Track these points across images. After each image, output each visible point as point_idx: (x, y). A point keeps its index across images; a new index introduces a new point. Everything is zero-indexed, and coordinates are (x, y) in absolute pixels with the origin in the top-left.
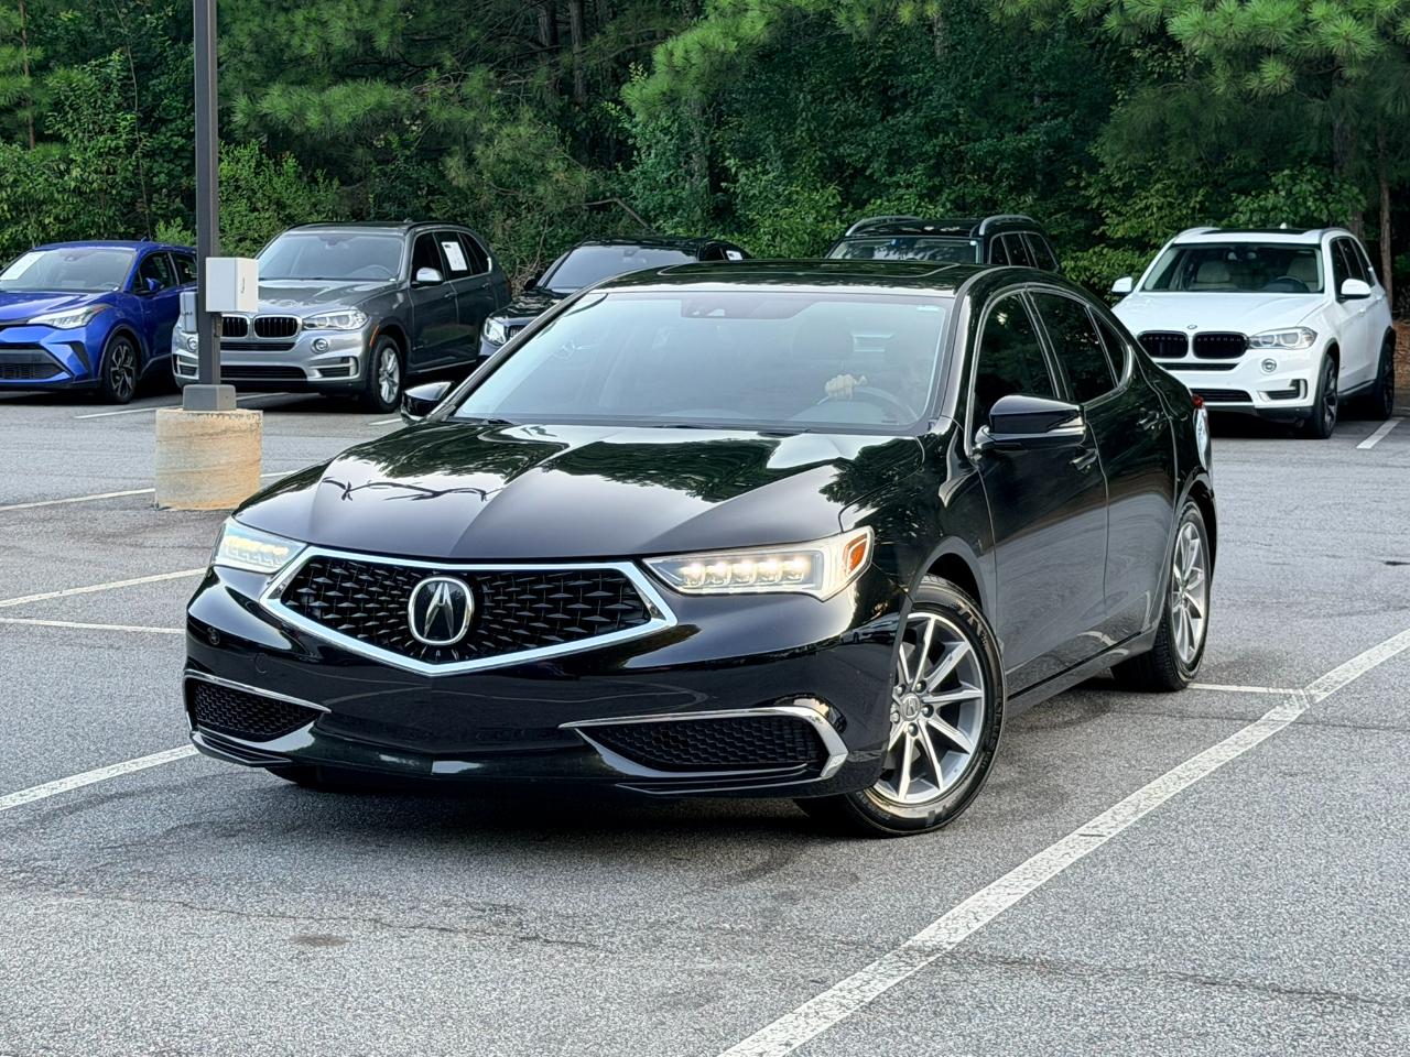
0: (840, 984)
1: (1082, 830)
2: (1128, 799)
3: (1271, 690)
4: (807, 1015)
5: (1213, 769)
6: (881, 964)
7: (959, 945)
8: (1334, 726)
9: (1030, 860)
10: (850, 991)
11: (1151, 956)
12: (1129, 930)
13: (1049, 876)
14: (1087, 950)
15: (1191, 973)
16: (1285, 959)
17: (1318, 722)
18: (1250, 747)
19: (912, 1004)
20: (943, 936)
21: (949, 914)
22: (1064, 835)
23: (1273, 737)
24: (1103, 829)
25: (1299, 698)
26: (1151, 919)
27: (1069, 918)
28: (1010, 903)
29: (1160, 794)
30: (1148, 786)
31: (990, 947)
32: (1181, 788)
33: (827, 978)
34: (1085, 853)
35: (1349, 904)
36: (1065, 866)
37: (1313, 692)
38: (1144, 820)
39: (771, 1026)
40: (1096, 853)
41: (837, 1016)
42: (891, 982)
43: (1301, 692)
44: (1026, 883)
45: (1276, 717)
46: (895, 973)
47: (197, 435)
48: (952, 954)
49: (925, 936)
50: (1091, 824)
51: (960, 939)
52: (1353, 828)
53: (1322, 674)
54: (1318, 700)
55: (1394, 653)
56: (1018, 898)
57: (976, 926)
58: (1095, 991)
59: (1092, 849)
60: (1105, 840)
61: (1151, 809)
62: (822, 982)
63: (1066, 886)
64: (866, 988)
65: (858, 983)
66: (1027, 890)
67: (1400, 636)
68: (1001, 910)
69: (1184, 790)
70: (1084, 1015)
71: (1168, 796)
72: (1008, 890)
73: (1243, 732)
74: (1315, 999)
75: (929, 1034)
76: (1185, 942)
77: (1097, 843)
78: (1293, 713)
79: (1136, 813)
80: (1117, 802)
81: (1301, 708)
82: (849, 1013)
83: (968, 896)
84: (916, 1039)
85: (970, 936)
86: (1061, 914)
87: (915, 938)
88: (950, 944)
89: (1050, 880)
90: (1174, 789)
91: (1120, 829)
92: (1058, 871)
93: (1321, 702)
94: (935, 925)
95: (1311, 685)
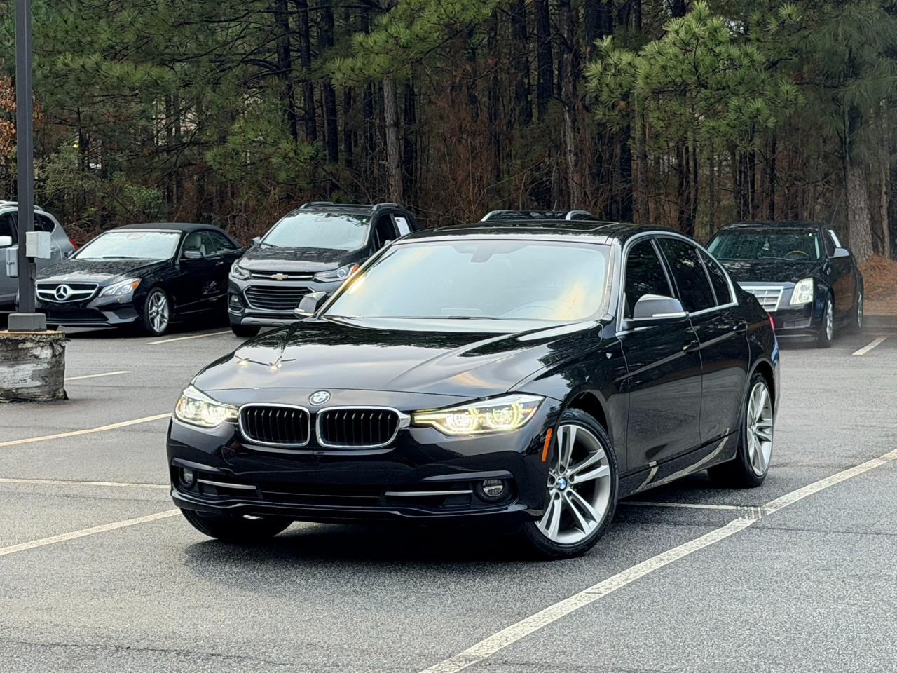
1: (589, 590)
2: (624, 572)
5: (685, 555)
6: (439, 666)
7: (493, 654)
8: (774, 529)
9: (550, 607)
11: (613, 660)
13: (560, 616)
14: (573, 656)
17: (764, 527)
18: (714, 541)
20: (483, 651)
21: (490, 638)
22: (576, 593)
23: (731, 536)
24: (602, 590)
25: (756, 513)
26: (619, 639)
27: (566, 639)
28: (530, 632)
29: (645, 569)
30: (639, 565)
31: (512, 656)
32: (660, 566)
34: (587, 603)
35: (747, 630)
36: (571, 611)
37: (766, 509)
38: (630, 584)
40: (594, 603)
43: (759, 509)
44: (543, 620)
45: (738, 524)
48: (486, 660)
49: (471, 651)
50: (596, 586)
51: (493, 651)
54: (768, 513)
55: (830, 485)
56: (536, 628)
57: (505, 645)
59: (592, 600)
60: (602, 595)
61: (637, 578)
63: (569, 622)
66: (544, 624)
68: (523, 636)
69: (662, 567)
71: (650, 570)
72: (531, 624)
73: (712, 533)
76: (637, 652)
77: (597, 597)
78: (748, 522)
79: (626, 580)
80: (615, 574)
81: (755, 519)
83: (505, 628)
85: (501, 649)
86: (561, 638)
87: (465, 651)
88: (487, 654)
89: (559, 618)
90: (655, 567)
91: (613, 590)
92: (566, 613)
93: (770, 515)
94: (479, 644)
95: (767, 505)
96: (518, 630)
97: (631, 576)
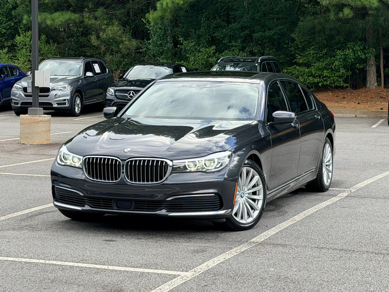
0: (235, 248)
1: (291, 219)
2: (303, 213)
3: (340, 189)
4: (228, 254)
5: (324, 206)
6: (244, 245)
8: (355, 197)
9: (279, 225)
10: (237, 250)
12: (303, 239)
13: (283, 228)
14: (292, 242)
15: (317, 246)
16: (339, 244)
17: (352, 196)
18: (334, 202)
19: (252, 252)
20: (258, 240)
21: (259, 235)
22: (287, 220)
23: (340, 200)
24: (296, 219)
25: (348, 191)
26: (308, 237)
27: (288, 236)
28: (274, 234)
29: (310, 211)
30: (308, 210)
31: (270, 242)
33: (232, 247)
34: (292, 223)
36: (287, 226)
37: (351, 189)
38: (306, 217)
39: (221, 255)
40: (294, 224)
41: (235, 254)
42: (247, 248)
43: (348, 189)
45: (342, 195)
46: (247, 246)
47: (32, 122)
48: (261, 243)
49: (254, 240)
50: (293, 218)
51: (262, 240)
52: (358, 218)
53: (354, 185)
54: (352, 191)
56: (276, 232)
57: (266, 238)
58: (294, 250)
60: (297, 221)
61: (308, 215)
62: (231, 248)
63: (287, 230)
64: (241, 249)
65: (239, 248)
66: (278, 231)
67: (376, 177)
68: (272, 235)
69: (317, 211)
70: (292, 254)
71: (313, 212)
72: (273, 231)
73: (332, 198)
74: (345, 251)
75: (257, 257)
76: (316, 241)
77: (295, 222)
78: (345, 194)
79: (304, 215)
80: (299, 213)
81: (348, 193)
82: (238, 253)
83: (264, 232)
84: (254, 258)
85: (265, 240)
86: (286, 236)
87: (252, 240)
88: (260, 241)
89: (283, 229)
90: (314, 211)
91: (301, 219)
92: (285, 227)
93: (353, 192)
94: (256, 238)
95: (351, 188)
96: (269, 233)
97: (306, 214)
